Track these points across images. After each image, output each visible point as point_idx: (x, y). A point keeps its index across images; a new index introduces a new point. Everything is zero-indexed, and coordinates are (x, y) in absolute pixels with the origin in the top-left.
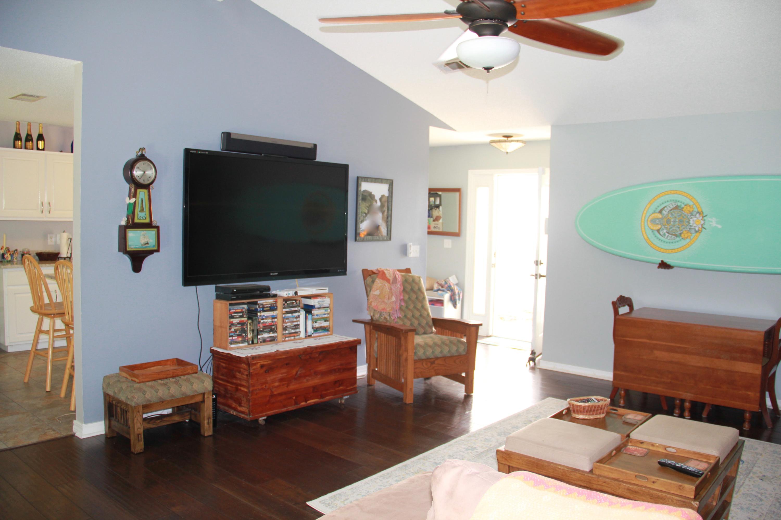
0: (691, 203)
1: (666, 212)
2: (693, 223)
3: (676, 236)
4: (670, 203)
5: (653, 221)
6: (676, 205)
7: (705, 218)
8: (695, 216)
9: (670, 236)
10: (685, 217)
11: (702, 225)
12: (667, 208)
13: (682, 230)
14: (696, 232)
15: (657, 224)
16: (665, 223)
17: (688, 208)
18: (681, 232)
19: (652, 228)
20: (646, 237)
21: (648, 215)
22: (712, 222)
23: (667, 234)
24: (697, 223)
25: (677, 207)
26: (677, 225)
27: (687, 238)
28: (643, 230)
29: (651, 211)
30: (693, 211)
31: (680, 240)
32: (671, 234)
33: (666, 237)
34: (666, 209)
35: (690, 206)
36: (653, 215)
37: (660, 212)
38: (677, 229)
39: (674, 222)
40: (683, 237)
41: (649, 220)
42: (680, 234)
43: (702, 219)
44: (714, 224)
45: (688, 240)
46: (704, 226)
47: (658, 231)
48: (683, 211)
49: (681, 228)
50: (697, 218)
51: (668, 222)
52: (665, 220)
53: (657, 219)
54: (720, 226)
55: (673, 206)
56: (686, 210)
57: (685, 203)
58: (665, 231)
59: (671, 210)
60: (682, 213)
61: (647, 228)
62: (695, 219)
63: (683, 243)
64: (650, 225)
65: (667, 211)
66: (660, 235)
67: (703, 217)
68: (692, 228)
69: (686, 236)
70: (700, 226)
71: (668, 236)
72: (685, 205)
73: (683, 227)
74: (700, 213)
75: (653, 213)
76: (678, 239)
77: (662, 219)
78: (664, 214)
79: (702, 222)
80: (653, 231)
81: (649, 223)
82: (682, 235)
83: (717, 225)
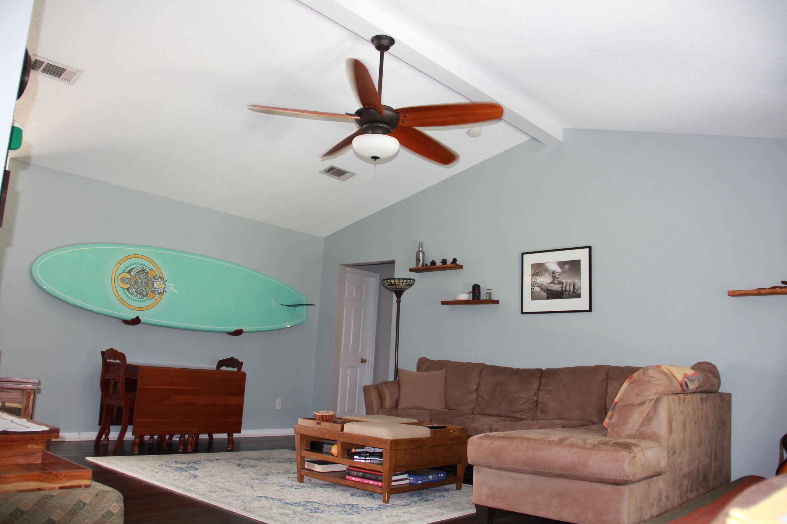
0: (154, 269)
1: (133, 273)
2: (157, 286)
3: (143, 295)
4: (138, 265)
5: (123, 280)
6: (142, 268)
7: (165, 283)
8: (158, 280)
9: (138, 295)
10: (150, 280)
11: (163, 288)
12: (135, 270)
13: (148, 291)
14: (159, 294)
15: (126, 283)
16: (133, 283)
17: (152, 272)
18: (148, 292)
19: (122, 286)
20: (117, 294)
21: (118, 274)
22: (170, 286)
23: (136, 293)
24: (160, 286)
25: (143, 270)
26: (144, 286)
27: (152, 298)
28: (114, 287)
29: (120, 270)
30: (156, 275)
31: (147, 300)
32: (139, 294)
33: (135, 296)
34: (133, 270)
35: (153, 271)
36: (123, 274)
37: (129, 272)
38: (144, 289)
39: (141, 283)
40: (149, 297)
41: (119, 278)
42: (147, 294)
43: (163, 284)
44: (172, 289)
45: (153, 300)
46: (165, 290)
47: (128, 289)
48: (148, 274)
49: (147, 289)
50: (159, 282)
51: (136, 282)
52: (133, 280)
53: (126, 278)
54: (176, 291)
55: (139, 268)
56: (150, 275)
57: (150, 268)
58: (134, 290)
59: (138, 272)
60: (147, 276)
61: (117, 285)
62: (158, 283)
63: (149, 302)
64: (120, 284)
65: (135, 272)
66: (130, 293)
67: (164, 282)
68: (156, 290)
69: (151, 297)
70: (162, 290)
71: (137, 295)
72: (150, 270)
73: (149, 288)
74: (162, 278)
75: (122, 273)
76: (145, 298)
77: (131, 279)
78: (132, 275)
79: (164, 286)
80: (123, 289)
81: (119, 281)
82: (149, 295)
83: (174, 290)
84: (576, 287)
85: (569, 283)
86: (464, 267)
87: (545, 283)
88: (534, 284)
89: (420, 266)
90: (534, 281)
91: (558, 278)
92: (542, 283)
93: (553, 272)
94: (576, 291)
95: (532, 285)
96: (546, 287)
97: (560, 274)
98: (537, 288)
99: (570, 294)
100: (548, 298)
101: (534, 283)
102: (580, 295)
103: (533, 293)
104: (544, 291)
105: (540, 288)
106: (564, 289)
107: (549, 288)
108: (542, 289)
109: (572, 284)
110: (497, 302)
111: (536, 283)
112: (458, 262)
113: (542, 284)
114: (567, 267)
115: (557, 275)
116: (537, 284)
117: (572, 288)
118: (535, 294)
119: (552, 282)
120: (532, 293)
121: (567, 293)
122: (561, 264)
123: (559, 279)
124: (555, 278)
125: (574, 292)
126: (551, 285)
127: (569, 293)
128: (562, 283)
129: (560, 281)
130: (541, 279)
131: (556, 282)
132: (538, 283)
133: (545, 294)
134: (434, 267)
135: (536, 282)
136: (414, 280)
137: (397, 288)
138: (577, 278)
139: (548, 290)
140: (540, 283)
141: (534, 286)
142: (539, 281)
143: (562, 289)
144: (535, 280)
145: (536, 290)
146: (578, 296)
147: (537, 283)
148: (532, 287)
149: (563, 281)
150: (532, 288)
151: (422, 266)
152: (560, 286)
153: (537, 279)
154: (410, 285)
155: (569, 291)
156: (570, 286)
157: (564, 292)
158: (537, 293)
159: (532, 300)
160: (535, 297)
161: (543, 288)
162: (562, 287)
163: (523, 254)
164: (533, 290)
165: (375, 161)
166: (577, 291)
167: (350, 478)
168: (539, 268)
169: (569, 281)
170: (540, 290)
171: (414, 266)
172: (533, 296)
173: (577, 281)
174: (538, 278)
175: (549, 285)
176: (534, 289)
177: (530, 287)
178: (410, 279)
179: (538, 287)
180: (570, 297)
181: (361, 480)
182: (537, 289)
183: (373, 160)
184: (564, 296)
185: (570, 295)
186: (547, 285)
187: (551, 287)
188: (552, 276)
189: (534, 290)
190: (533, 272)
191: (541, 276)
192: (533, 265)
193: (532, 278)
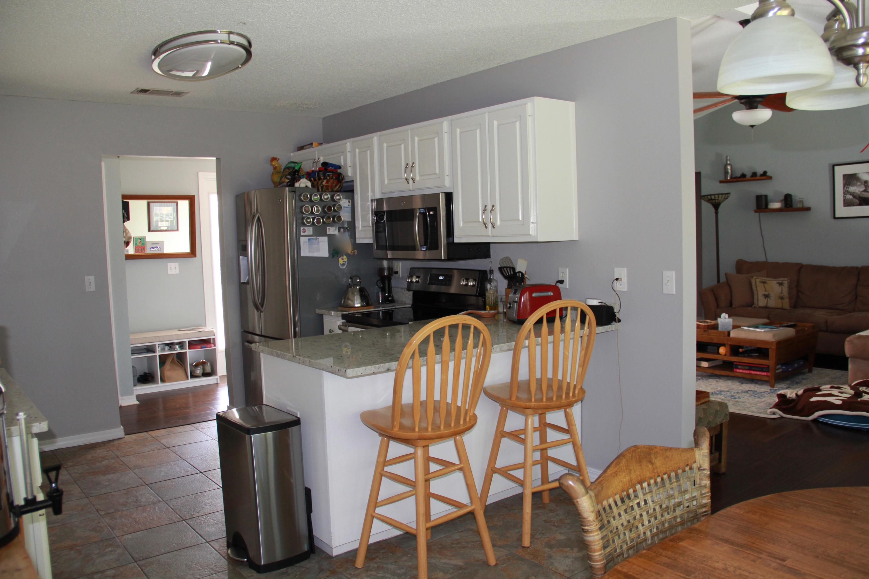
86: (773, 178)
87: (857, 191)
89: (729, 178)
92: (855, 191)
96: (858, 195)
98: (849, 195)
100: (860, 204)
101: (846, 192)
104: (857, 199)
108: (854, 197)
110: (808, 209)
112: (768, 174)
116: (849, 192)
119: (865, 191)
124: (867, 187)
126: (864, 193)
131: (868, 191)
133: (857, 201)
134: (744, 179)
136: (729, 193)
137: (715, 202)
139: (860, 197)
140: (852, 192)
147: (849, 191)
151: (731, 178)
154: (726, 199)
160: (847, 203)
163: (834, 166)
165: (752, 128)
167: (738, 371)
170: (852, 198)
171: (722, 178)
175: (861, 193)
176: (846, 196)
178: (725, 194)
179: (851, 194)
181: (748, 372)
182: (849, 197)
183: (751, 127)
186: (859, 193)
187: (863, 195)
188: (865, 185)
189: (847, 198)
190: (845, 182)
191: (853, 185)
192: (844, 176)
193: (844, 187)
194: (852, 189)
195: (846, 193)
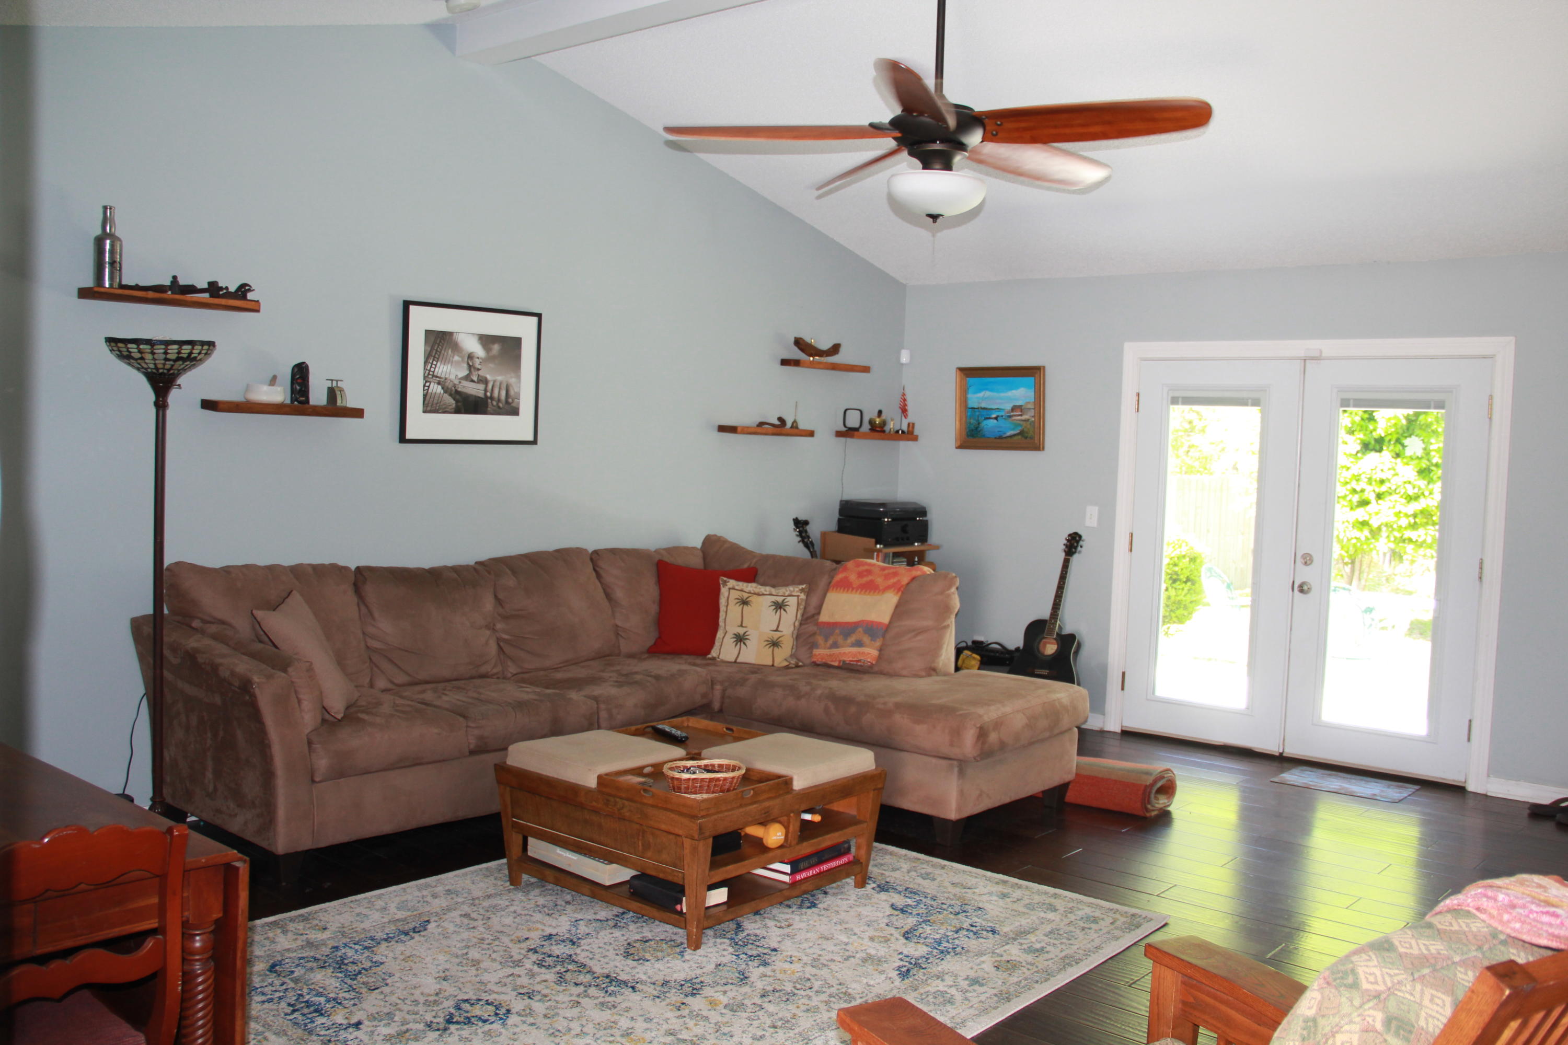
84: (512, 393)
85: (498, 384)
87: (452, 377)
88: (430, 376)
90: (430, 371)
91: (479, 370)
92: (447, 376)
93: (470, 357)
94: (510, 400)
95: (425, 377)
96: (455, 385)
97: (485, 361)
98: (436, 385)
99: (501, 405)
100: (457, 411)
101: (429, 374)
102: (518, 409)
103: (428, 397)
104: (451, 395)
105: (443, 388)
106: (489, 394)
107: (459, 390)
108: (446, 390)
109: (504, 386)
110: (358, 413)
111: (433, 376)
113: (446, 379)
114: (496, 348)
115: (477, 363)
116: (437, 377)
117: (503, 393)
118: (431, 400)
119: (467, 378)
120: (425, 396)
121: (495, 403)
122: (487, 340)
123: (480, 373)
124: (472, 369)
125: (507, 402)
126: (464, 383)
127: (497, 404)
128: (485, 381)
129: (482, 377)
130: (445, 368)
131: (475, 379)
132: (439, 375)
133: (450, 401)
135: (434, 372)
138: (513, 375)
139: (457, 392)
140: (443, 376)
141: (430, 382)
142: (440, 371)
143: (485, 394)
144: (431, 367)
145: (434, 391)
146: (515, 412)
147: (435, 374)
148: (426, 382)
149: (489, 377)
150: (424, 386)
152: (482, 387)
153: (436, 365)
155: (499, 400)
156: (500, 388)
157: (489, 401)
158: (436, 398)
159: (425, 412)
160: (431, 406)
161: (448, 388)
162: (486, 391)
163: (408, 304)
164: (428, 390)
166: (513, 401)
168: (440, 341)
169: (499, 378)
170: (442, 392)
172: (426, 402)
173: (513, 381)
174: (439, 364)
175: (460, 382)
176: (429, 387)
177: (422, 382)
179: (439, 383)
180: (499, 411)
182: (436, 389)
184: (489, 409)
185: (499, 407)
186: (456, 382)
187: (464, 387)
188: (468, 364)
189: (430, 391)
190: (429, 349)
191: (446, 361)
192: (428, 333)
193: (426, 362)
194: (442, 369)
195: (429, 377)
